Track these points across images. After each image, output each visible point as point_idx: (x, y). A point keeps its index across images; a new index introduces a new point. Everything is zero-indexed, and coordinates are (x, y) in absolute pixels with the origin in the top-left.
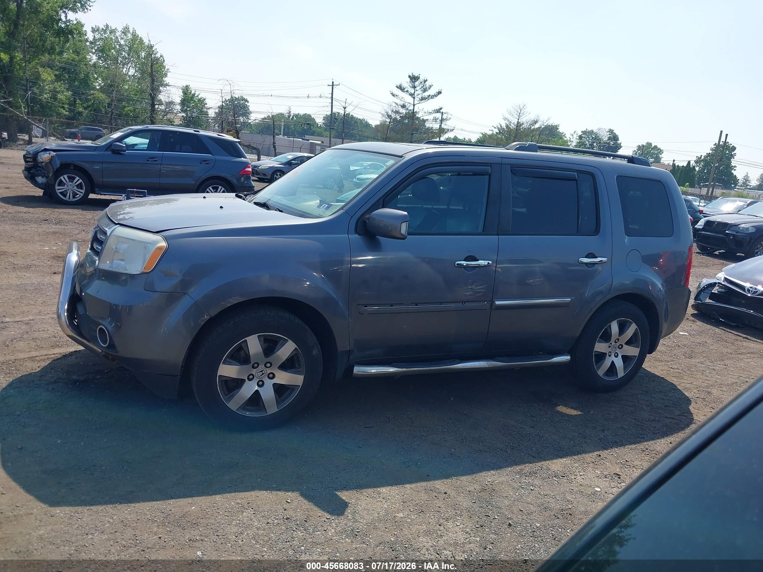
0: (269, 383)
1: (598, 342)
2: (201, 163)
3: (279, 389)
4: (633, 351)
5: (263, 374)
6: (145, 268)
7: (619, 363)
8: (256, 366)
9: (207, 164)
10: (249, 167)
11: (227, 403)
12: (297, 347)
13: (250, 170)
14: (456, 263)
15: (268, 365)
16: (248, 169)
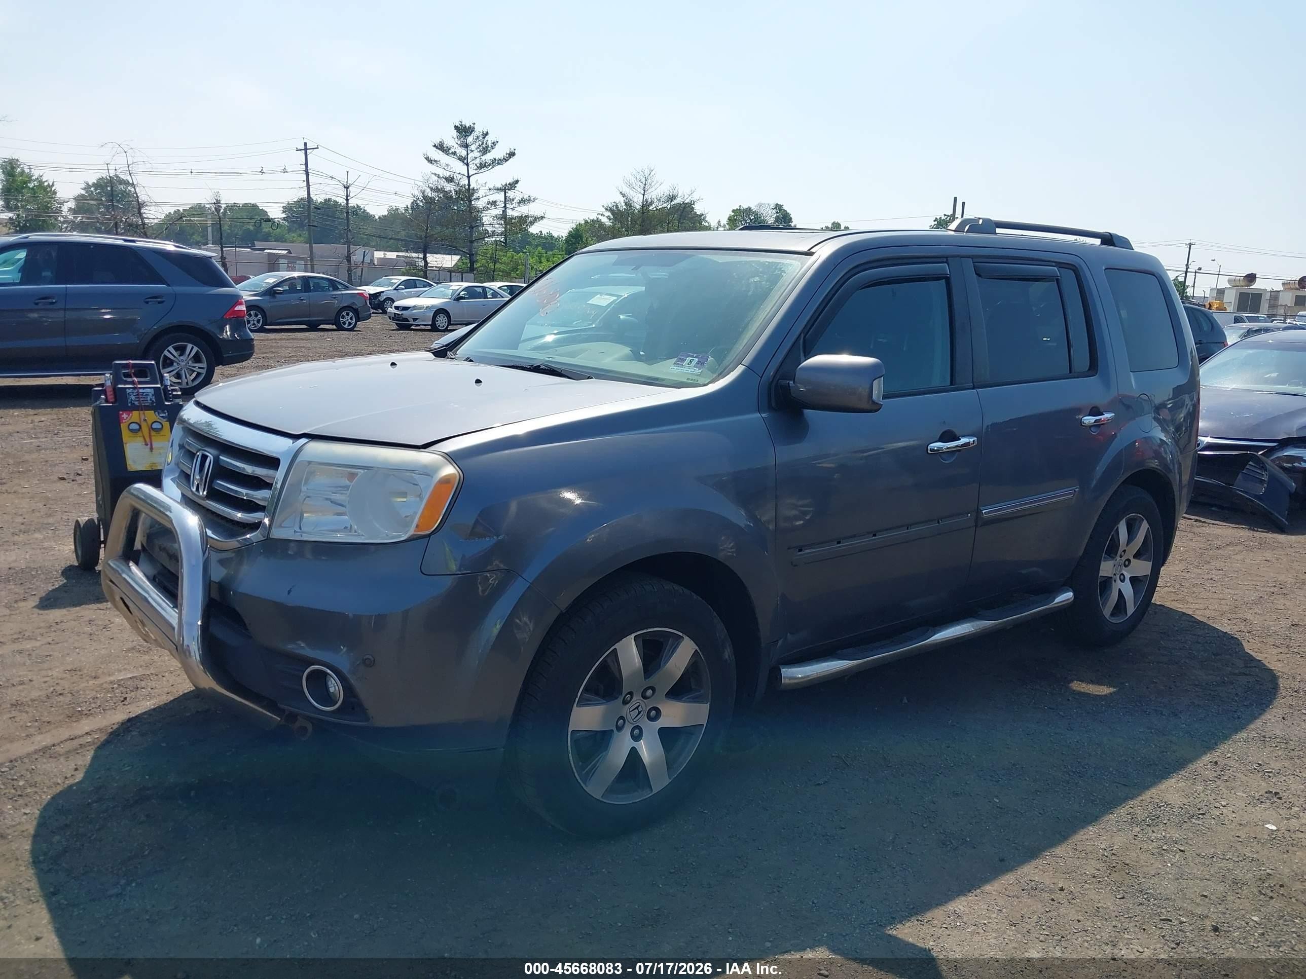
0: (651, 729)
1: (1104, 561)
2: (147, 303)
3: (668, 736)
4: (1142, 568)
5: (639, 713)
6: (417, 526)
7: (1127, 589)
8: (629, 699)
9: (159, 303)
10: (241, 304)
11: (585, 784)
12: (697, 648)
13: (243, 308)
14: (929, 448)
15: (649, 692)
16: (238, 308)
